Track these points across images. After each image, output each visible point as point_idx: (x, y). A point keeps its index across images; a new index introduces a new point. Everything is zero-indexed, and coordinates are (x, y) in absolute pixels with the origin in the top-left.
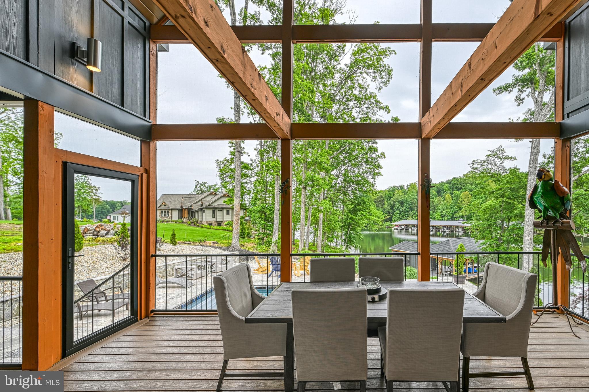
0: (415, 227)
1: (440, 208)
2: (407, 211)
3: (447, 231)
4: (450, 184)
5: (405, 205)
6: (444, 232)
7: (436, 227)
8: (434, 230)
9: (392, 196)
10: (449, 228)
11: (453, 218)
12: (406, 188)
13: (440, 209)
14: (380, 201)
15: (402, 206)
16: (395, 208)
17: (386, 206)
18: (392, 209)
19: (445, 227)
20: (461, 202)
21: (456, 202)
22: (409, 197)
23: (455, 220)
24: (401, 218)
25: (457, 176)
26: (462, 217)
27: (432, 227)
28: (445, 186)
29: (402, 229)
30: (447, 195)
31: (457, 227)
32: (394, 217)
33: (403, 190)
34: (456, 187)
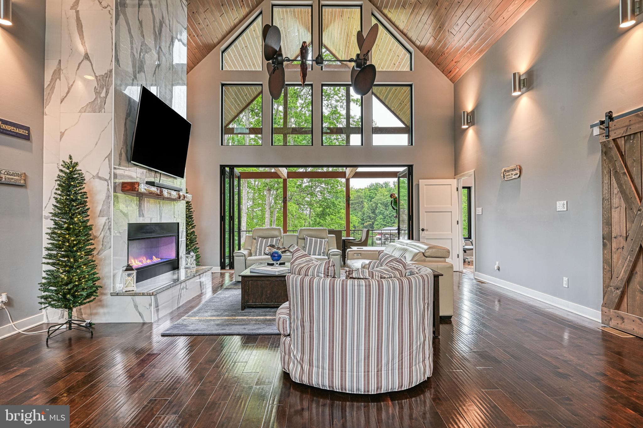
9: (374, 195)
14: (358, 203)
15: (386, 209)
16: (377, 211)
17: (365, 209)
18: (374, 212)
24: (386, 225)
32: (376, 223)
33: (388, 188)
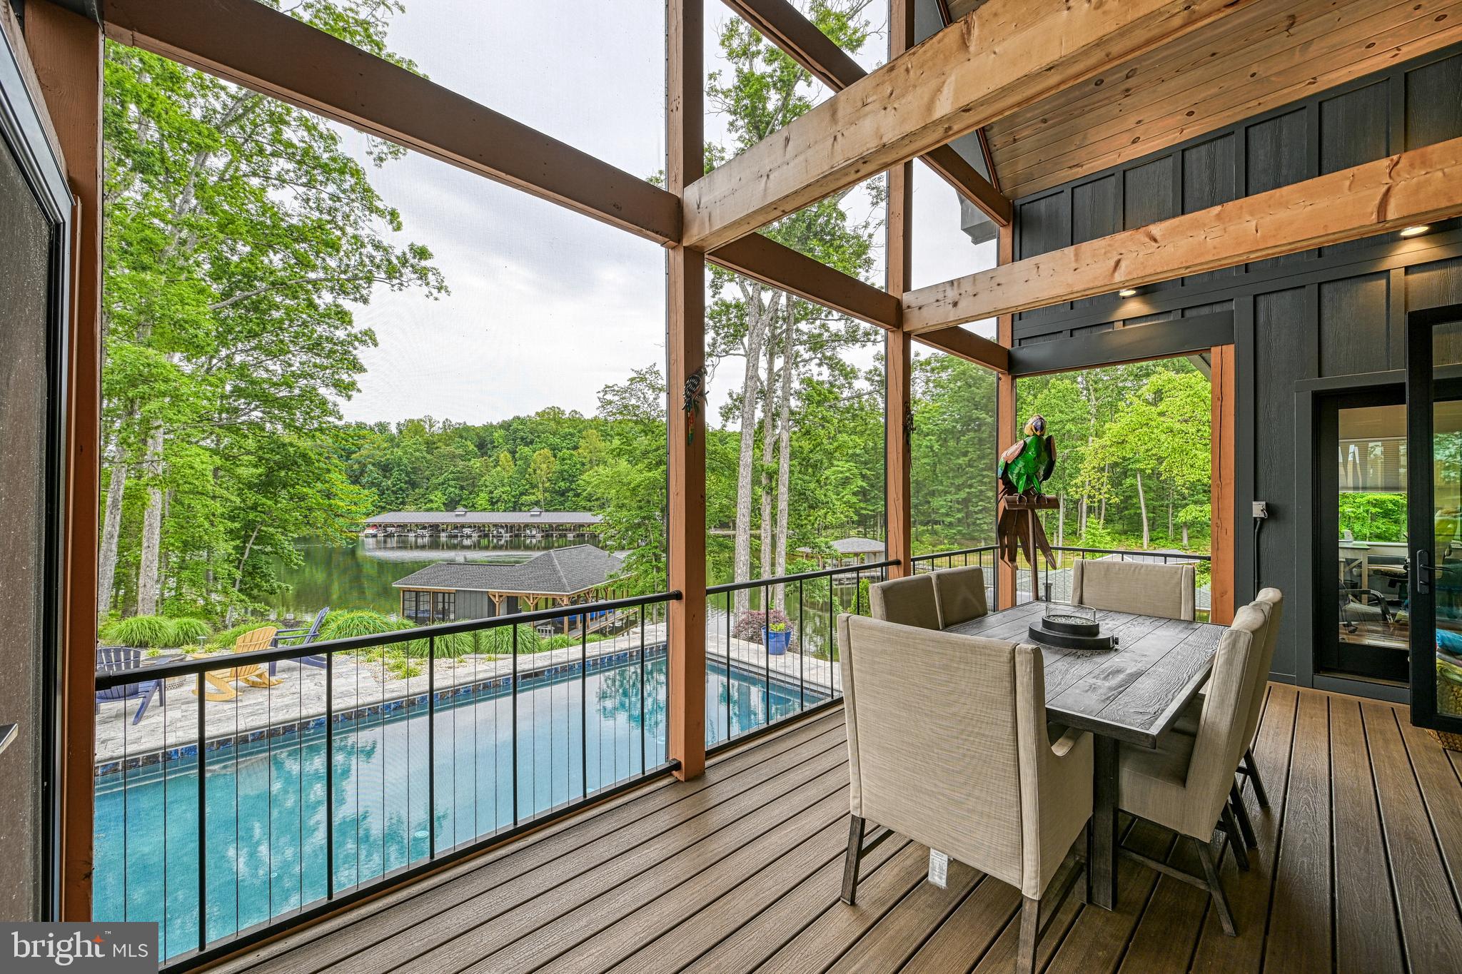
0: (424, 528)
1: (488, 484)
2: (401, 489)
3: (507, 536)
4: (507, 430)
5: (395, 473)
6: (499, 537)
7: (479, 527)
8: (475, 535)
10: (510, 527)
11: (516, 507)
12: (394, 430)
13: (486, 487)
15: (385, 477)
19: (502, 527)
20: (535, 470)
21: (523, 472)
22: (405, 453)
23: (520, 510)
24: (384, 508)
25: (522, 415)
26: (537, 503)
27: (470, 527)
28: (496, 435)
29: (391, 535)
30: (504, 456)
31: (527, 526)
33: (386, 435)
34: (522, 439)
